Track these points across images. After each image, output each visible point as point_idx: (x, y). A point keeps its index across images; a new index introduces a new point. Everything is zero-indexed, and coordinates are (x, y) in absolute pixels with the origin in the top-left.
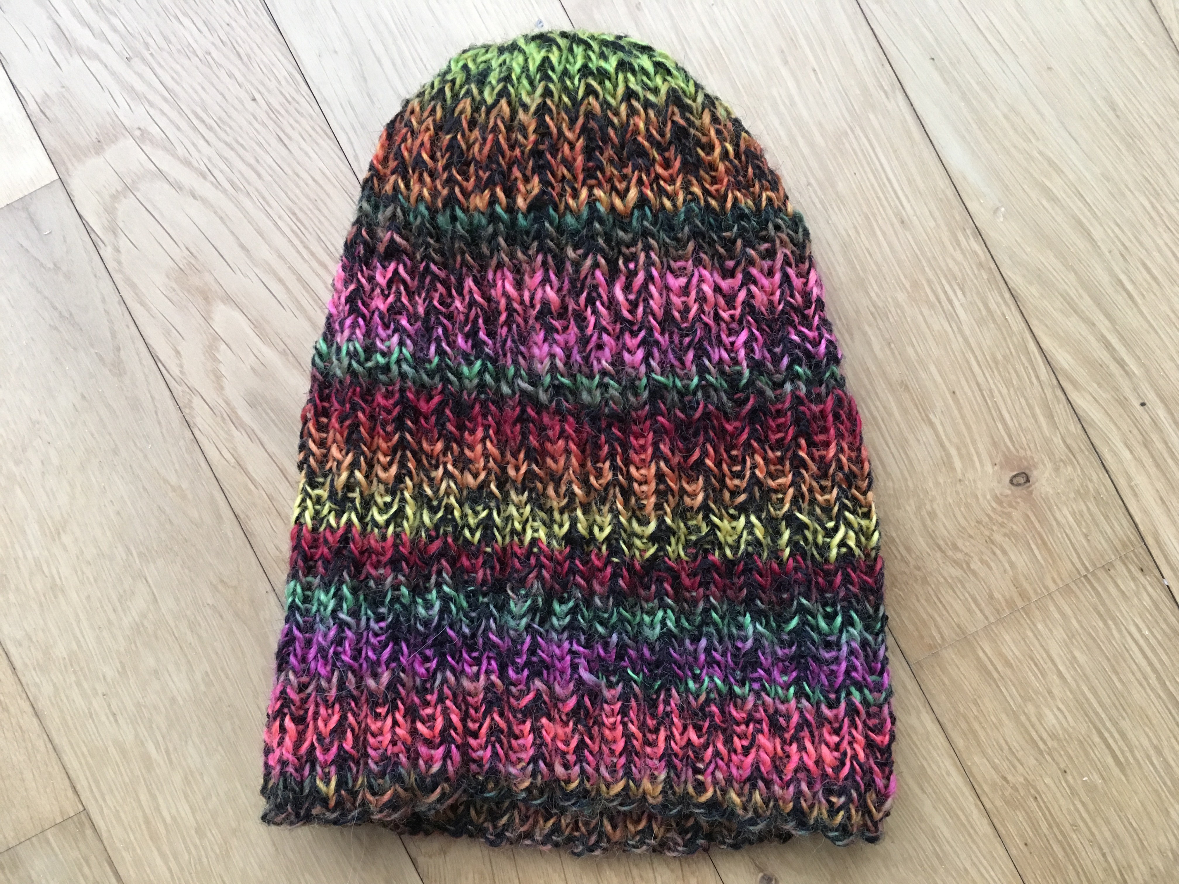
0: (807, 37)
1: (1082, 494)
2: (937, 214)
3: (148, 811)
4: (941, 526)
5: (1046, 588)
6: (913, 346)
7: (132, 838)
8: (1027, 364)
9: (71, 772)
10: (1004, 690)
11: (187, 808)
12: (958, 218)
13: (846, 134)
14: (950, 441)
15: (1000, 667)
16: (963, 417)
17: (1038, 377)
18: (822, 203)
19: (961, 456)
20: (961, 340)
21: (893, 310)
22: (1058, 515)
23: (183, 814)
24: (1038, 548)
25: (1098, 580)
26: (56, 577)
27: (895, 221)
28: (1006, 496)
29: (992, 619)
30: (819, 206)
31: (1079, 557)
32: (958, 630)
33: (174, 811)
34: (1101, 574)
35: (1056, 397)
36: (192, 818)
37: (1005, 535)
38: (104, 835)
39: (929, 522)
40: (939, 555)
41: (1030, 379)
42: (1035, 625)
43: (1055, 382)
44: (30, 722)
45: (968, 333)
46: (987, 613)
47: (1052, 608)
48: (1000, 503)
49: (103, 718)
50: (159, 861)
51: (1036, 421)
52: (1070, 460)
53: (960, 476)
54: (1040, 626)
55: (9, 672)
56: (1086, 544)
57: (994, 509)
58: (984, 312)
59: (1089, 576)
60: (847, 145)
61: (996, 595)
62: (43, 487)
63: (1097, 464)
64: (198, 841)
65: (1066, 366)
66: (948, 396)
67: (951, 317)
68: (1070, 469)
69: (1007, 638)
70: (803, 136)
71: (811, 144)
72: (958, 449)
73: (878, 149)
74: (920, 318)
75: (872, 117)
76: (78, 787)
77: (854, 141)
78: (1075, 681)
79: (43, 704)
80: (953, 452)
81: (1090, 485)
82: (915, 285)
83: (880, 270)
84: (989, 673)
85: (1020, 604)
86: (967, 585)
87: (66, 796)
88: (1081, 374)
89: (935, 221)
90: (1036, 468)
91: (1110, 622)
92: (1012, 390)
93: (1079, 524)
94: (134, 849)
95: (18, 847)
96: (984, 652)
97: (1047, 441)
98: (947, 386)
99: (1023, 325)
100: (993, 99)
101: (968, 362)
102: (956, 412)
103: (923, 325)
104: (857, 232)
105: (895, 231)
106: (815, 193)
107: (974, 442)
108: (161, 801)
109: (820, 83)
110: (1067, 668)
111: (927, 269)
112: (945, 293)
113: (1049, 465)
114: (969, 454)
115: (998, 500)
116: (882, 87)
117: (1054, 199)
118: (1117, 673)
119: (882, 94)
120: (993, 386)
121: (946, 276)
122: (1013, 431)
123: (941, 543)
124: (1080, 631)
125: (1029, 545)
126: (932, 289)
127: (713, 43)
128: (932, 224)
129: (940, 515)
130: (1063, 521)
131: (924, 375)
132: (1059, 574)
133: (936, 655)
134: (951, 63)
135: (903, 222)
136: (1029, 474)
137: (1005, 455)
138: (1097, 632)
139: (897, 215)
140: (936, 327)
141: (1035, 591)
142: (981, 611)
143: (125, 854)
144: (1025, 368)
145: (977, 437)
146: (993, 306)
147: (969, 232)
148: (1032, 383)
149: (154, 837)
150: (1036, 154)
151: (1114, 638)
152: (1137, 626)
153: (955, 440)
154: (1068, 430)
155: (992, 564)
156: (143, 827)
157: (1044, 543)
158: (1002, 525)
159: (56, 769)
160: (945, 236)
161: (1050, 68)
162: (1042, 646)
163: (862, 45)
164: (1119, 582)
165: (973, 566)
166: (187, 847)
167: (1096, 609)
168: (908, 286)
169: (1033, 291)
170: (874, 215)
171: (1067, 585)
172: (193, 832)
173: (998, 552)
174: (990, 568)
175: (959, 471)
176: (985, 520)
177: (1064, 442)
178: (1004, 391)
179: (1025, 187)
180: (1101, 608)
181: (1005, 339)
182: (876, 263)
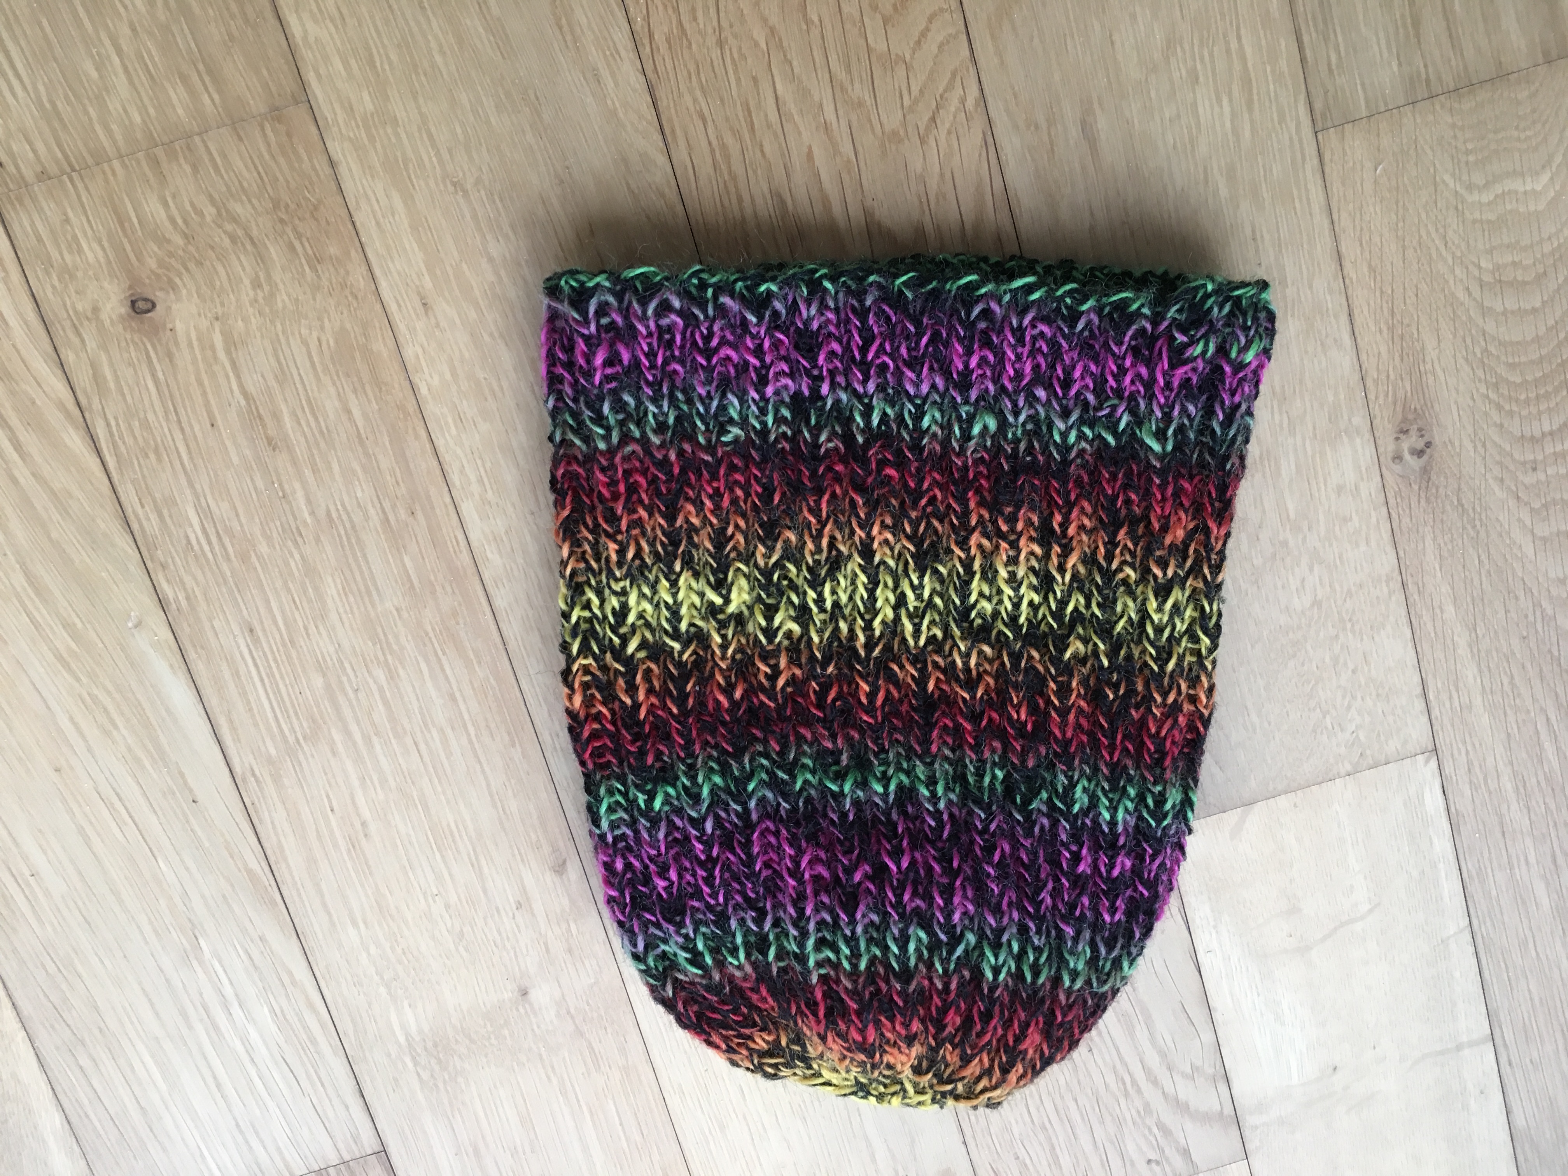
0: (336, 846)
1: (68, 273)
2: (210, 634)
3: (1246, 116)
4: (248, 268)
5: (124, 166)
6: (255, 489)
7: (1272, 87)
8: (120, 443)
9: (1320, 182)
10: (193, 45)
11: (1201, 110)
12: (185, 625)
13: (304, 738)
14: (224, 368)
15: (195, 78)
16: (204, 393)
17: (108, 425)
18: (344, 669)
19: (213, 349)
20: (197, 486)
21: (275, 535)
22: (100, 254)
23: (1207, 103)
24: (130, 219)
25: (57, 162)
26: (1276, 410)
27: (260, 634)
28: (161, 289)
29: (197, 139)
30: (347, 665)
31: (79, 197)
32: (242, 134)
33: (1217, 109)
34: (53, 170)
35: (88, 398)
36: (1199, 96)
37: (168, 241)
38: (1302, 97)
39: (262, 275)
40: (255, 233)
41: (118, 425)
42: (144, 121)
43: (87, 415)
44: (1349, 249)
45: (188, 492)
46: (202, 149)
47: (119, 137)
48: (170, 281)
49: (1267, 237)
50: (1248, 50)
51: (115, 371)
52: (79, 319)
53: (217, 325)
54: (138, 119)
55: (1356, 312)
56: (69, 211)
57: (180, 276)
58: (165, 512)
59: (68, 170)
60: (305, 725)
61: (188, 169)
62: (1264, 511)
63: (44, 307)
64: (1199, 66)
65: (71, 430)
66: (219, 422)
67: (204, 513)
68: (79, 307)
69: (180, 111)
70: (355, 744)
71: (347, 733)
72: (215, 358)
73: (270, 715)
74: (244, 521)
75: (273, 751)
76: (1316, 161)
77: (297, 729)
78: (100, 40)
79: (1329, 267)
80: (222, 355)
81: (56, 283)
82: (244, 558)
83: (285, 583)
84: (210, 72)
85: (159, 152)
86: (224, 189)
87: (1333, 154)
88: (54, 417)
89: (213, 627)
90: (121, 316)
91: (48, 106)
92: (142, 415)
93: (75, 237)
94: (1273, 71)
95: (1402, 103)
96: (212, 100)
97: (104, 347)
98: (220, 434)
99: (119, 489)
100: (130, 750)
101: (191, 458)
102: (212, 402)
103: (241, 511)
104: (306, 628)
105: (262, 623)
106: (349, 680)
107: (194, 361)
108: (1228, 125)
109: (328, 796)
110: (109, 57)
111: (229, 574)
112: (210, 543)
113: (104, 316)
114: (203, 349)
115: (174, 288)
116: (257, 781)
117: (67, 626)
118: (45, 37)
119: (257, 772)
120: (164, 424)
121: (207, 560)
122: (145, 367)
123: (249, 247)
124: (86, 101)
125: (140, 222)
126: (225, 549)
127: (442, 856)
128: (216, 623)
129: (247, 282)
130: (95, 246)
131: (247, 452)
132: (107, 181)
133: (274, 109)
134: (174, 794)
135: (251, 631)
136: (130, 311)
137: (159, 340)
138: (66, 97)
139: (257, 641)
140: (225, 506)
141: (138, 162)
142: (210, 153)
143: (1285, 69)
144: (121, 437)
145: (191, 368)
146: (153, 517)
147: (174, 606)
148: (116, 418)
149: (1247, 82)
150: (84, 680)
151: (44, 84)
152: (14, 95)
153: (216, 368)
154: (77, 355)
155: (189, 208)
156: (1255, 97)
157: (121, 224)
158: (171, 255)
159: (1336, 188)
160: (202, 607)
161: (57, 770)
162: (138, 93)
163: (274, 828)
164: (31, 155)
165: (213, 211)
166: (1213, 62)
167: (65, 126)
168: (254, 558)
169: (103, 525)
170: (284, 645)
171: (98, 164)
172: (1201, 79)
173: (180, 221)
174: (192, 204)
175: (217, 330)
176: (192, 266)
177: (83, 341)
178: (151, 417)
179: (100, 645)
180: (56, 125)
181: (144, 477)
182: (289, 590)
